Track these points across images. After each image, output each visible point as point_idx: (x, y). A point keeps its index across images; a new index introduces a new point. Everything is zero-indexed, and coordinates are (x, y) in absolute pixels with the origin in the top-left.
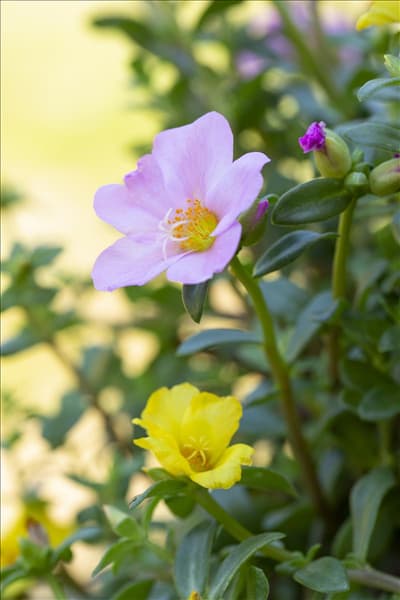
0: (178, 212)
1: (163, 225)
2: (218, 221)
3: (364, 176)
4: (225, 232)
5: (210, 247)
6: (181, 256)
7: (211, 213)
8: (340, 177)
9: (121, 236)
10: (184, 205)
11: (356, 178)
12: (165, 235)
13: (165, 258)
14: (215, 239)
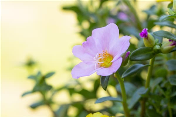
0: (100, 55)
1: (95, 58)
2: (113, 58)
3: (160, 47)
4: (116, 60)
5: (110, 66)
6: (101, 68)
7: (111, 55)
8: (151, 47)
9: (81, 61)
10: (102, 53)
11: (157, 47)
12: (95, 62)
13: (96, 68)
14: (112, 63)
